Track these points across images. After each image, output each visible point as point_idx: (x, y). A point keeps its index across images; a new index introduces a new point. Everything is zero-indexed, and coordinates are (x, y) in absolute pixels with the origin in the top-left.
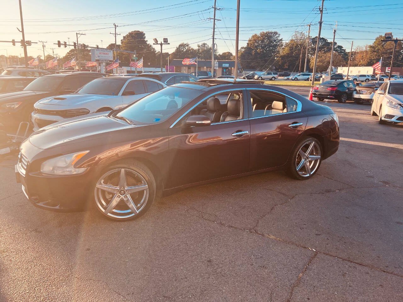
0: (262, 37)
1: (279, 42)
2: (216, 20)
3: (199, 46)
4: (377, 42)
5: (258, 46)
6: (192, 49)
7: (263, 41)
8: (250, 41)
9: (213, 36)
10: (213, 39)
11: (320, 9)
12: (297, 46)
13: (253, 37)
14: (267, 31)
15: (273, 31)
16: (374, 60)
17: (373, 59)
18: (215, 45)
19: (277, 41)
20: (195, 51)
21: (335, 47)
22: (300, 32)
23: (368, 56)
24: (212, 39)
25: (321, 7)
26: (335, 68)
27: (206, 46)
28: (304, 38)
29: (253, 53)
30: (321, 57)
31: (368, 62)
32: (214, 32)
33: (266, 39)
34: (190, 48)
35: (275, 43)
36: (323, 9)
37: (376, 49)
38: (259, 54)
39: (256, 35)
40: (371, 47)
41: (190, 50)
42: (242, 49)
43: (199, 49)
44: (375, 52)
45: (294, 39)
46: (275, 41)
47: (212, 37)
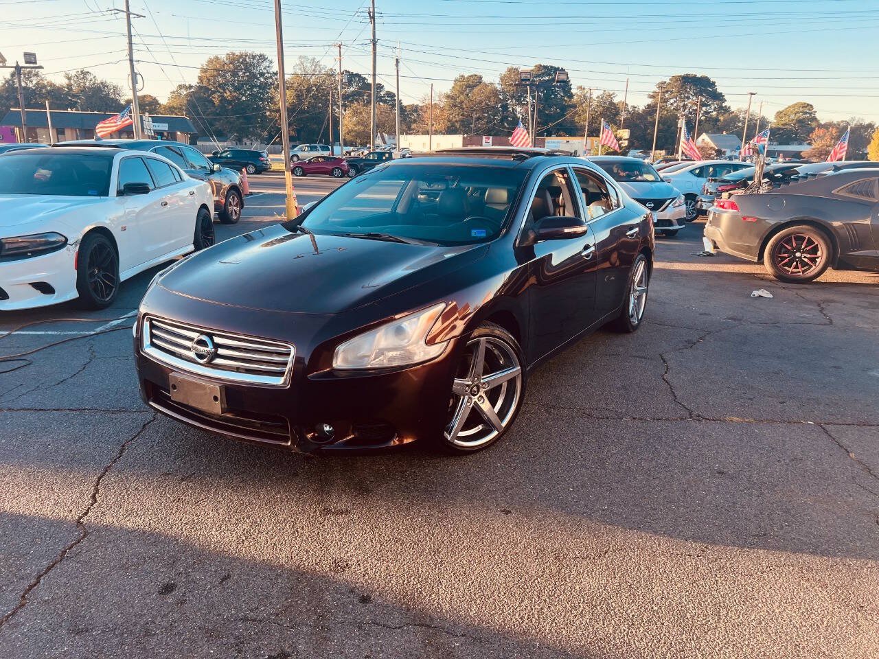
0: (231, 63)
1: (271, 77)
2: (131, 16)
3: (69, 79)
4: (458, 88)
5: (225, 84)
6: (51, 85)
7: (234, 74)
8: (204, 71)
9: (131, 54)
10: (131, 60)
11: (369, 13)
12: (309, 90)
13: (210, 62)
14: (243, 50)
15: (258, 52)
16: (456, 121)
17: (454, 120)
18: (139, 77)
19: (266, 75)
20: (60, 89)
21: (382, 93)
22: (309, 58)
23: (446, 114)
24: (129, 62)
25: (371, 9)
26: (390, 138)
27: (89, 77)
28: (320, 72)
29: (217, 102)
30: (361, 113)
31: (448, 127)
32: (130, 43)
33: (242, 69)
34: (45, 82)
35: (262, 80)
36: (376, 15)
37: (458, 100)
38: (229, 103)
39: (217, 58)
40: (448, 97)
41: (44, 87)
42: (181, 89)
43: (69, 86)
44: (456, 106)
45: (299, 72)
46: (262, 74)
47: (128, 57)
